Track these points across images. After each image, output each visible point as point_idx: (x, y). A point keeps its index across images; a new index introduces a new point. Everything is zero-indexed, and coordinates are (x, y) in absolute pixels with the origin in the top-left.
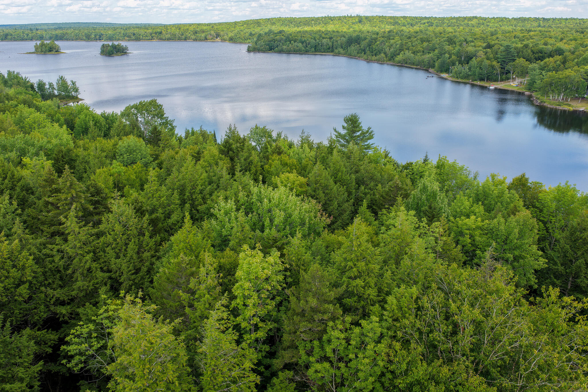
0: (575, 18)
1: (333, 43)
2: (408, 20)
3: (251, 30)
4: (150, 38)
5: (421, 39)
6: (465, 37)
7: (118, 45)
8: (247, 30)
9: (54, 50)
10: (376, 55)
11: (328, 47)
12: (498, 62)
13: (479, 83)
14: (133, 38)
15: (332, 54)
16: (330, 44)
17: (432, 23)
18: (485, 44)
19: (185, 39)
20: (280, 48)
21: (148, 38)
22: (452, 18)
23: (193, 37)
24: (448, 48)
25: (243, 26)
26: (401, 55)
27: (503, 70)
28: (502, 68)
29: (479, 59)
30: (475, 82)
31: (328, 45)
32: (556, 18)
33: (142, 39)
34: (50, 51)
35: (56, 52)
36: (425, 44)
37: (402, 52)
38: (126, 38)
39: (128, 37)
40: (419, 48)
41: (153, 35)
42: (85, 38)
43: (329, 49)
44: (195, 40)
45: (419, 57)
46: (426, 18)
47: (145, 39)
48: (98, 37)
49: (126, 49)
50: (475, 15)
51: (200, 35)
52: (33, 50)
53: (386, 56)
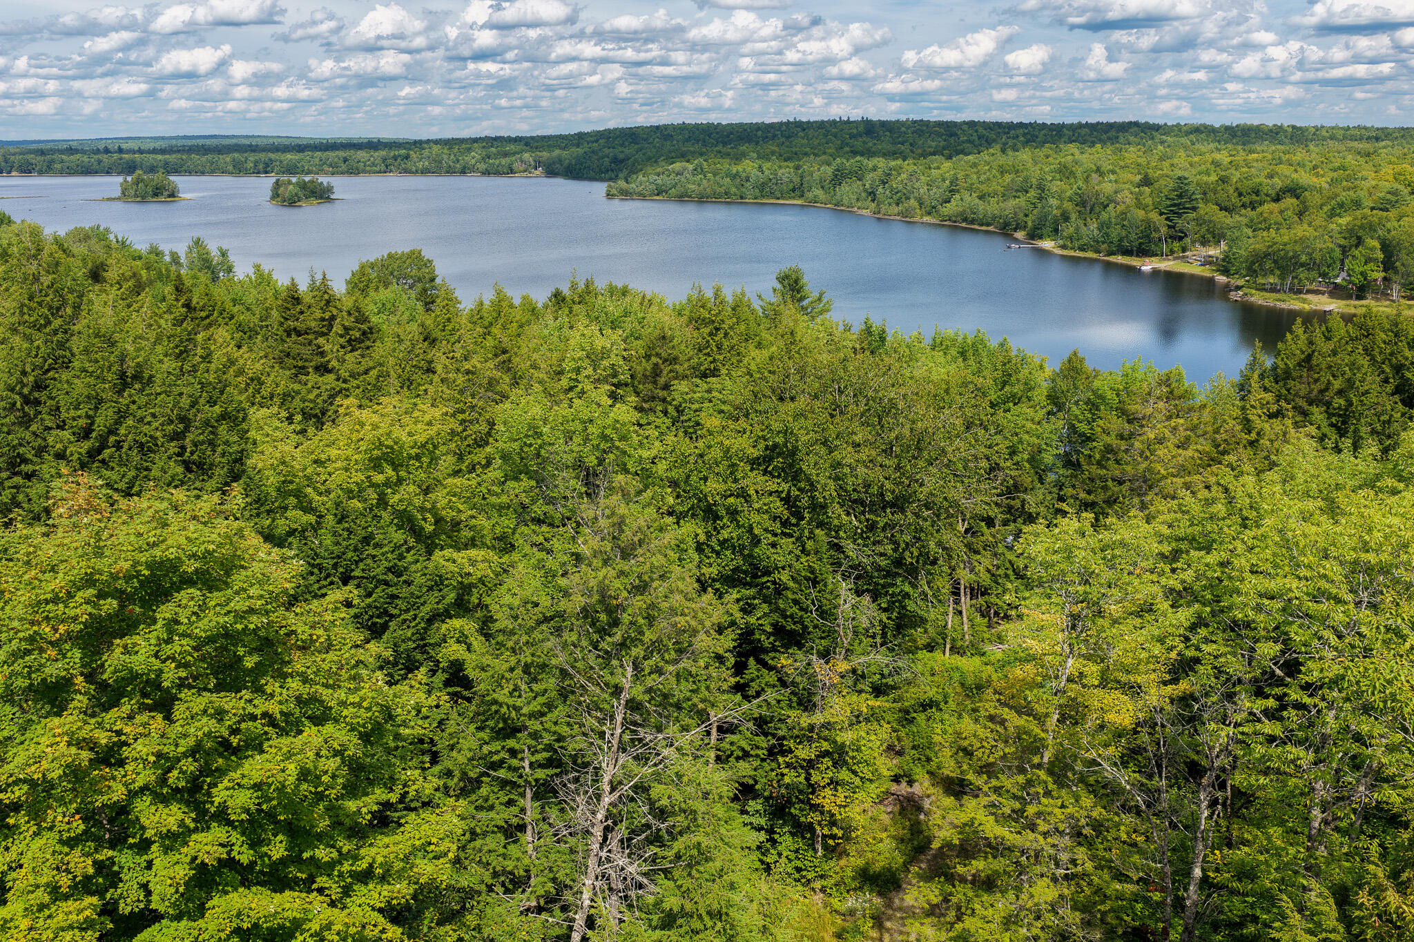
0: (1369, 125)
1: (802, 177)
2: (981, 130)
3: (616, 151)
4: (383, 167)
5: (1001, 167)
6: (1099, 164)
7: (312, 182)
8: (606, 151)
9: (166, 193)
10: (897, 204)
11: (791, 186)
12: (1161, 214)
13: (1120, 259)
14: (344, 167)
15: (799, 202)
16: (797, 180)
17: (1033, 136)
18: (1139, 177)
19: (463, 172)
20: (680, 189)
21: (377, 169)
22: (1080, 126)
23: (482, 166)
24: (1057, 186)
25: (597, 141)
26: (953, 202)
27: (1172, 232)
28: (1169, 227)
29: (1120, 208)
30: (1112, 259)
31: (791, 181)
32: (1323, 127)
33: (364, 172)
34: (156, 195)
35: (169, 196)
36: (1008, 178)
37: (957, 196)
38: (326, 168)
39: (331, 166)
40: (994, 186)
41: (389, 161)
42: (230, 168)
43: (793, 190)
44: (486, 173)
45: (992, 207)
46: (1021, 125)
47: (369, 172)
48: (261, 167)
49: (330, 189)
50: (1133, 120)
51: (497, 162)
52: (118, 193)
53: (921, 204)
